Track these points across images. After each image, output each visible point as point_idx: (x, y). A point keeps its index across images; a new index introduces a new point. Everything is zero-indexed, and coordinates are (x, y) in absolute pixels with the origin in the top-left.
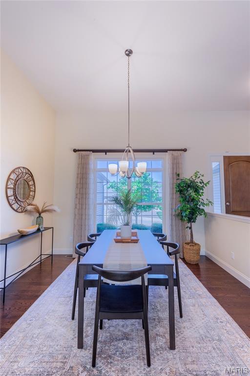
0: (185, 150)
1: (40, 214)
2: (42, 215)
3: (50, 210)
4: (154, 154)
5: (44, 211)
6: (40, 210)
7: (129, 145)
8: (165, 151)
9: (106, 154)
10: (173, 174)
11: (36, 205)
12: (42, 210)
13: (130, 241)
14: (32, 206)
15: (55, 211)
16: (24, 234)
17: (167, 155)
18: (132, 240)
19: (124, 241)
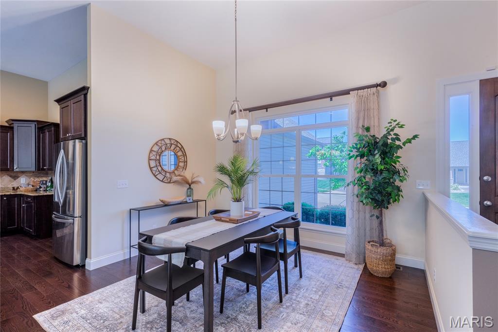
0: (384, 85)
1: (190, 186)
2: (192, 186)
3: (196, 181)
4: (331, 100)
5: (193, 183)
6: (190, 182)
7: (236, 98)
8: (347, 92)
9: (267, 111)
10: (357, 127)
11: (185, 177)
12: (192, 181)
13: (228, 220)
14: (179, 177)
15: (200, 182)
16: (166, 204)
17: (351, 98)
18: (230, 220)
19: (222, 219)
